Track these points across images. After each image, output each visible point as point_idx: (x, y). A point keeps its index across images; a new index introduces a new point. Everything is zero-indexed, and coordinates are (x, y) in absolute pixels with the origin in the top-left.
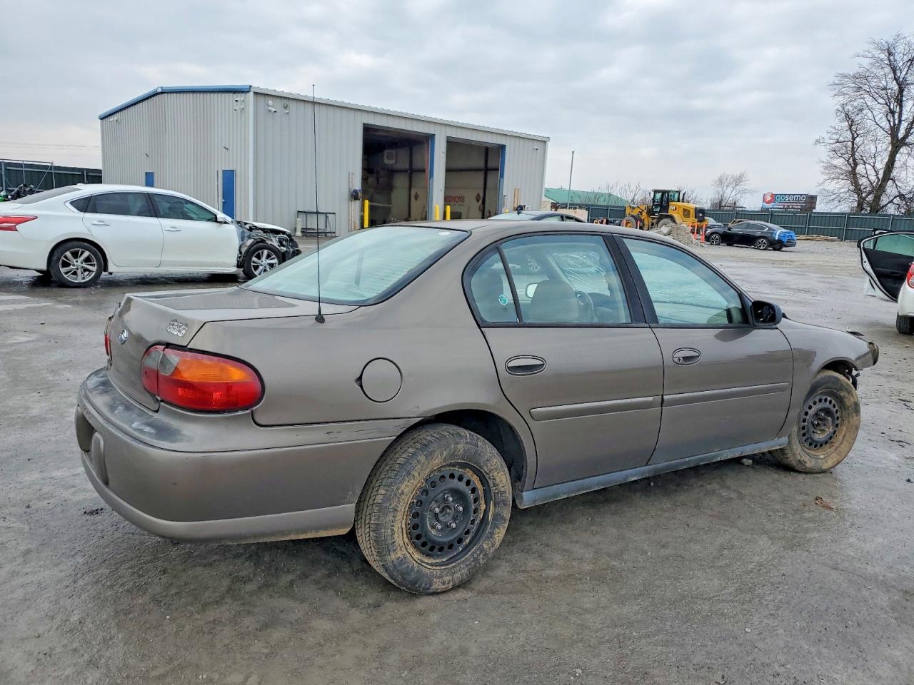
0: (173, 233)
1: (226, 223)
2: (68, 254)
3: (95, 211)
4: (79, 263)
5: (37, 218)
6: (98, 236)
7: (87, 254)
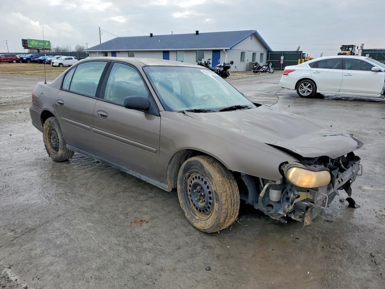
0: (349, 76)
1: (380, 71)
2: (302, 84)
3: (317, 67)
4: (306, 88)
5: (295, 70)
6: (314, 77)
7: (309, 84)
